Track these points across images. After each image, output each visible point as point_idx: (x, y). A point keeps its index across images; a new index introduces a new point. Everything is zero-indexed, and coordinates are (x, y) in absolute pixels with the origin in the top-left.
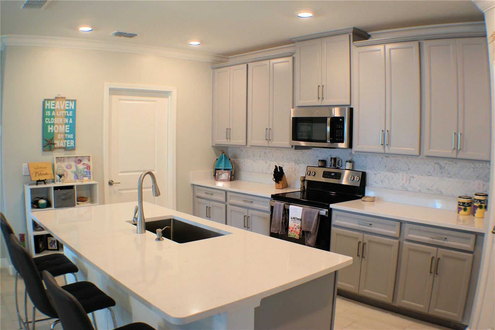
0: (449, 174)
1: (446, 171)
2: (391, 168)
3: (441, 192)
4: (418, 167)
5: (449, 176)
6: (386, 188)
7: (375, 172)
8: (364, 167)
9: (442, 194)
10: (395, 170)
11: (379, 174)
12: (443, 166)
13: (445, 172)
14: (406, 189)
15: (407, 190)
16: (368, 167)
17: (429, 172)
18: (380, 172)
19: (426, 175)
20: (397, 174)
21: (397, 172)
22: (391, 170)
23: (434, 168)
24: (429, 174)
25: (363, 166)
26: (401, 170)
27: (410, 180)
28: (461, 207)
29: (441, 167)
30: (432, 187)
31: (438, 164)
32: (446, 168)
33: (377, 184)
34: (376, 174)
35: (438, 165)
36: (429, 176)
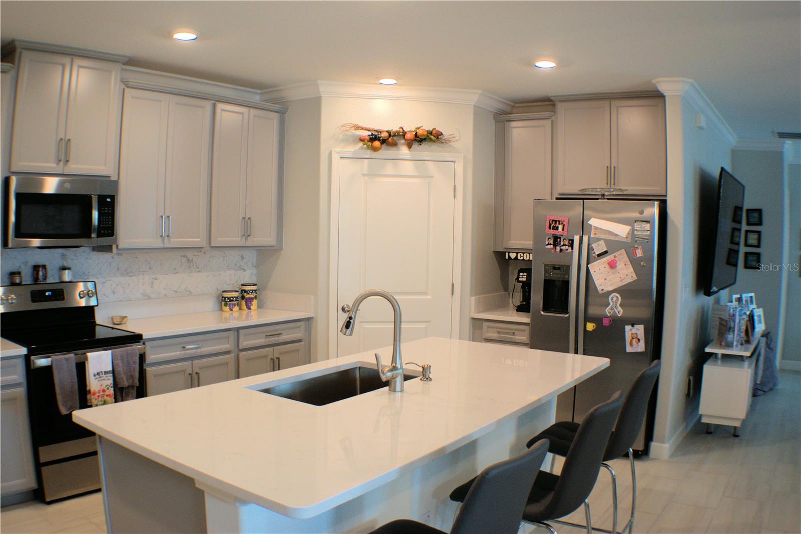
0: (198, 268)
1: (195, 264)
2: (126, 270)
3: (190, 292)
4: (161, 264)
5: (198, 270)
6: (121, 301)
7: (104, 280)
8: (85, 275)
9: (192, 293)
10: (131, 272)
11: (108, 282)
12: (191, 259)
13: (193, 266)
14: (148, 296)
15: (149, 298)
16: (90, 274)
17: (175, 269)
18: (109, 279)
19: (173, 273)
20: (133, 278)
21: (134, 276)
22: (127, 273)
23: (181, 262)
24: (175, 272)
25: (84, 273)
26: (140, 272)
27: (152, 283)
28: (235, 302)
29: (189, 261)
30: (179, 287)
31: (185, 257)
32: (194, 260)
33: (107, 297)
34: (104, 282)
35: (185, 259)
36: (175, 274)
